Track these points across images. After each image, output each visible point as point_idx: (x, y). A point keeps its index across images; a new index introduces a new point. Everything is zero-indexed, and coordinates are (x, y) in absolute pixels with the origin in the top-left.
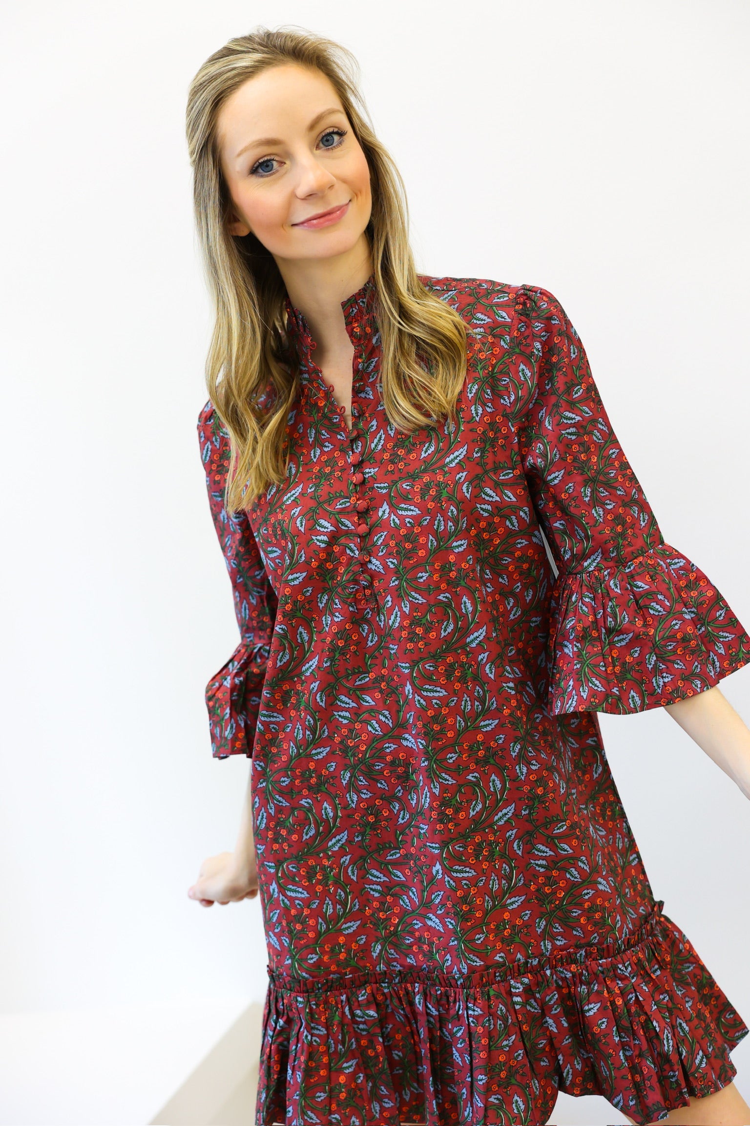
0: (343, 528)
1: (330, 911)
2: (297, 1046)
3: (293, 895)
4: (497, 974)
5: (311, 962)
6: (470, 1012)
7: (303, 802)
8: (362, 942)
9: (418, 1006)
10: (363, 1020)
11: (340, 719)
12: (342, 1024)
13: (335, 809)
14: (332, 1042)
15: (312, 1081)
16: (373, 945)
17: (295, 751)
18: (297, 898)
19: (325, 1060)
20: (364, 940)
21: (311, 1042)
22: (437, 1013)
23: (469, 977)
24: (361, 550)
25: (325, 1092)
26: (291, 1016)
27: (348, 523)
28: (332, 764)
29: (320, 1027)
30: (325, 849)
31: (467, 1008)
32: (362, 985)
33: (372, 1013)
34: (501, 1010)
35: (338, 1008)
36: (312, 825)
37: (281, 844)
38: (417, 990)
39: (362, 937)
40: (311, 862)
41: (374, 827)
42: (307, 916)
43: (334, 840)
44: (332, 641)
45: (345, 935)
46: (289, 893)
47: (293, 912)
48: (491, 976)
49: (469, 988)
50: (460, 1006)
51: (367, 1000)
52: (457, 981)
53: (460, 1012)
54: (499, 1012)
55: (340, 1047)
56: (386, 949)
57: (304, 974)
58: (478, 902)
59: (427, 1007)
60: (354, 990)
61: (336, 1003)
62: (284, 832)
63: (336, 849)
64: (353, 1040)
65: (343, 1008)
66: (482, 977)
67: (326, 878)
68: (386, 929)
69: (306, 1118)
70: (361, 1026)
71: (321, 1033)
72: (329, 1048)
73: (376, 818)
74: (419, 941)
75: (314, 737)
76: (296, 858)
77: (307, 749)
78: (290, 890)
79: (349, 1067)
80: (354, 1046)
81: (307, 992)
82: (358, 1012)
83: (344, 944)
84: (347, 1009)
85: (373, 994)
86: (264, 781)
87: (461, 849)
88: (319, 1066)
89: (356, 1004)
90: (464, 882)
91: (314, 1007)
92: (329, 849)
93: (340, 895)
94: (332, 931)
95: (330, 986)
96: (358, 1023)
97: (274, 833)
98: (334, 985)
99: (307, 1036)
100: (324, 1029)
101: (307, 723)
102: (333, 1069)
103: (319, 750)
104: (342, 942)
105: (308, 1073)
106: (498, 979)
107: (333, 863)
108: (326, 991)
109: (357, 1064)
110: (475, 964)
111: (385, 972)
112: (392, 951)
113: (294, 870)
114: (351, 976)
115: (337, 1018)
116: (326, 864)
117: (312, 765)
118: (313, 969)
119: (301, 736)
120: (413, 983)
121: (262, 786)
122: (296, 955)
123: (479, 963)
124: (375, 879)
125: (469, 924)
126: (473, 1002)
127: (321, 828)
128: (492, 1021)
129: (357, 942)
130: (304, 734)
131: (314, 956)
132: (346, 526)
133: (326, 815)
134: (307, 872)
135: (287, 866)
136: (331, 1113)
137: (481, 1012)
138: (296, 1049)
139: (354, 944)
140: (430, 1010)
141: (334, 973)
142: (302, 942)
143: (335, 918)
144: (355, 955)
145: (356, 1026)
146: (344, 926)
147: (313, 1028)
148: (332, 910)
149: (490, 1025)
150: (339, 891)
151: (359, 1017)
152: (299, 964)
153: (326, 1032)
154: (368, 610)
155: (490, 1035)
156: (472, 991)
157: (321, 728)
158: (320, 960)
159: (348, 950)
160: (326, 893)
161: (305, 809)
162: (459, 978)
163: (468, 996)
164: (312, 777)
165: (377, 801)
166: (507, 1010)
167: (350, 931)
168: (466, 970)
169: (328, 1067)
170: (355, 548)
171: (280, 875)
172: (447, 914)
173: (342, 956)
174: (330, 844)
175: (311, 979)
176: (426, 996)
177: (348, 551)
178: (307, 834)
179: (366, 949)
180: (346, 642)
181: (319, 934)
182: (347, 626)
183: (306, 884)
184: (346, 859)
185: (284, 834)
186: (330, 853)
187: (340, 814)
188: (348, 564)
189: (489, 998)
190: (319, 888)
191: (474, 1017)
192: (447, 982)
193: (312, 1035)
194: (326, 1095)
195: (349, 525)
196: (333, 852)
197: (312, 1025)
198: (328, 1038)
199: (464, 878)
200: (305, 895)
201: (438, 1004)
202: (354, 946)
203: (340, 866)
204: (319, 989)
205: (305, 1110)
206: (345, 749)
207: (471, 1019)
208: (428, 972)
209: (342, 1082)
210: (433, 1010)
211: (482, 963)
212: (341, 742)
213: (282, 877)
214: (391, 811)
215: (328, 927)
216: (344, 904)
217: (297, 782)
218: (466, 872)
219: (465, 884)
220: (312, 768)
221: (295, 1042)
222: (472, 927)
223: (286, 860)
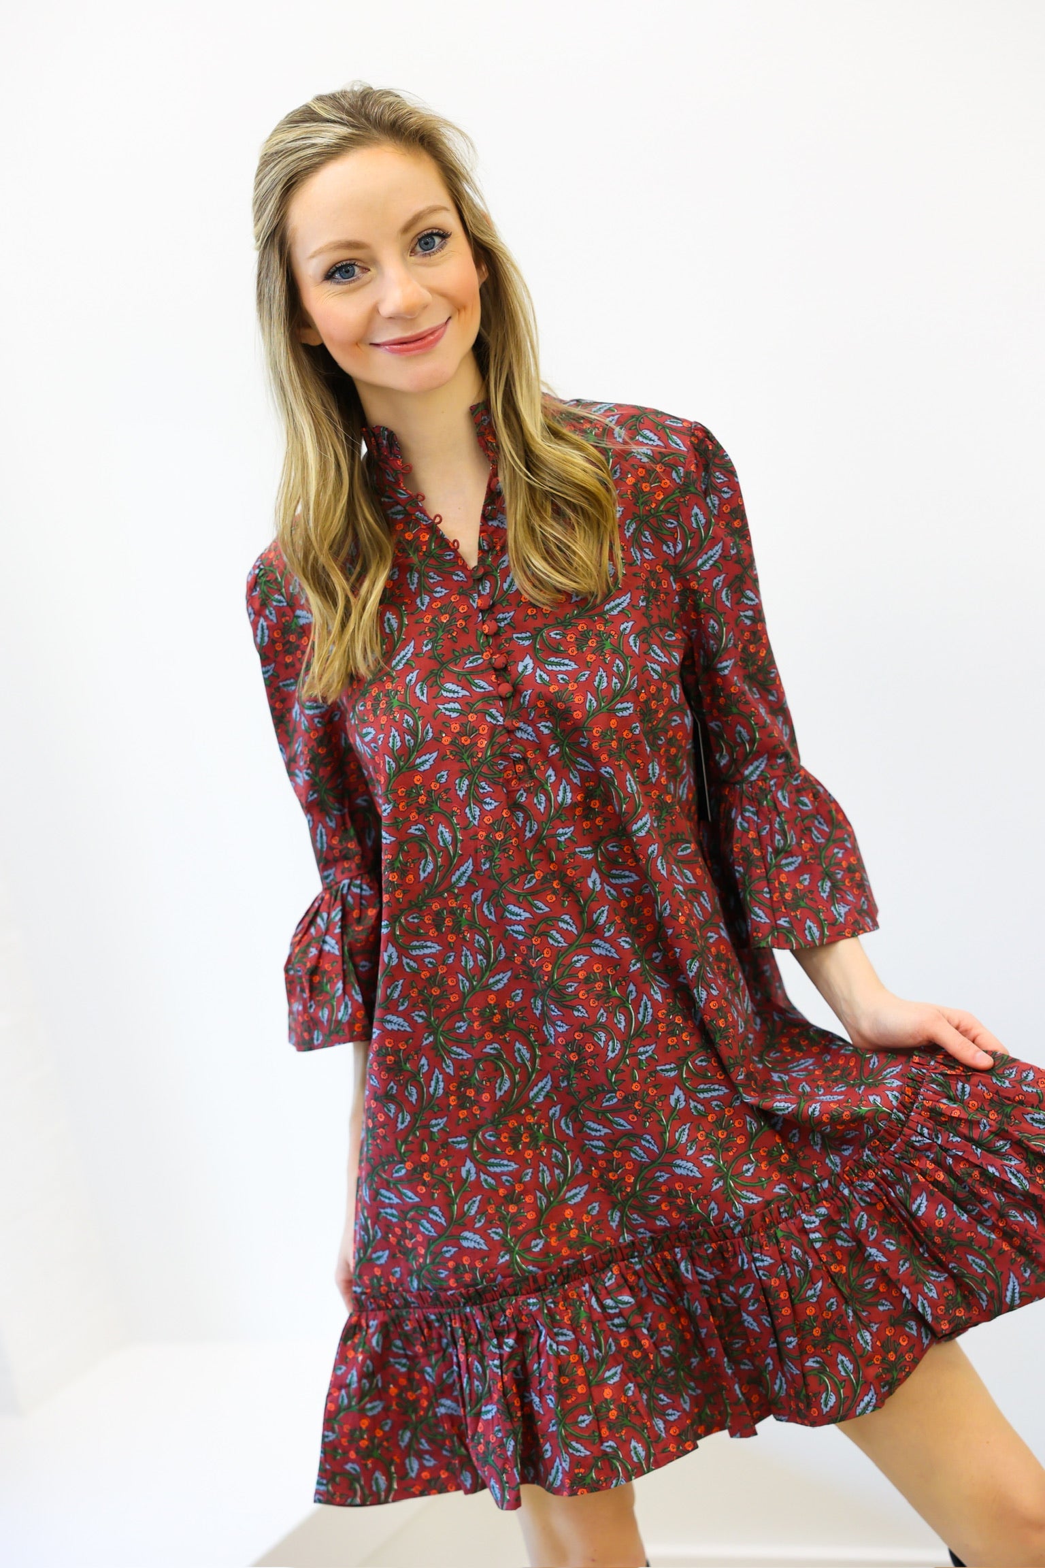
0: (478, 690)
1: (548, 1179)
2: (539, 1363)
3: (498, 1170)
4: (782, 1210)
5: (537, 1249)
6: (758, 1264)
7: (488, 1050)
8: (595, 1212)
9: (686, 1275)
10: (617, 1311)
11: (515, 935)
12: (591, 1321)
13: (531, 1049)
14: (584, 1347)
15: (569, 1402)
16: (609, 1213)
17: (467, 984)
18: (503, 1174)
19: (580, 1372)
20: (597, 1208)
21: (558, 1353)
22: (712, 1277)
23: (748, 1221)
24: (504, 715)
25: (589, 1414)
26: (522, 1327)
27: (483, 685)
28: (518, 991)
29: (565, 1331)
30: (526, 1103)
31: (754, 1260)
32: (606, 1267)
33: (626, 1298)
34: (796, 1254)
35: (582, 1302)
36: (506, 1076)
37: (470, 1109)
38: (679, 1256)
39: (594, 1204)
40: (512, 1124)
42: (521, 1193)
43: (536, 1089)
44: (488, 836)
45: (571, 1207)
46: (492, 1169)
47: (502, 1192)
48: (775, 1214)
49: (752, 1234)
50: (743, 1260)
51: (617, 1284)
52: (733, 1229)
53: (746, 1267)
54: (794, 1257)
55: (596, 1351)
56: (627, 1216)
57: (531, 1268)
58: (736, 1124)
59: (698, 1274)
60: (597, 1275)
61: (578, 1295)
62: (471, 1093)
63: (541, 1099)
64: (610, 1340)
65: (588, 1300)
66: (763, 1216)
67: (534, 1138)
68: (621, 1192)
69: (571, 1451)
70: (617, 1321)
71: (569, 1338)
72: (581, 1357)
74: (669, 1196)
75: (488, 962)
76: (492, 1123)
77: (482, 979)
78: (493, 1165)
79: (613, 1375)
80: (613, 1348)
81: (539, 1290)
82: (609, 1302)
83: (572, 1218)
84: (593, 1300)
85: (622, 1275)
86: (429, 1035)
87: (704, 1064)
88: (574, 1382)
89: (604, 1292)
90: (714, 1103)
91: (552, 1306)
92: (532, 1101)
93: (556, 1157)
94: (555, 1204)
95: (567, 1276)
96: (612, 1317)
97: (458, 1098)
98: (571, 1273)
99: (551, 1346)
100: (570, 1333)
101: (476, 945)
102: (594, 1383)
103: (498, 977)
104: (569, 1217)
105: (562, 1393)
106: (784, 1215)
107: (540, 1118)
108: (563, 1284)
109: (622, 1370)
110: (751, 1201)
111: (633, 1242)
112: (635, 1216)
113: (492, 1139)
114: (590, 1257)
115: (583, 1314)
116: (532, 1121)
117: (492, 999)
118: (540, 1259)
119: (472, 963)
120: (671, 1249)
121: (428, 1042)
122: (515, 1245)
123: (756, 1199)
125: (731, 1154)
126: (759, 1250)
127: (517, 1076)
128: (788, 1269)
129: (588, 1213)
130: (475, 960)
131: (538, 1241)
132: (482, 688)
133: (521, 1057)
134: (510, 1137)
135: (483, 1136)
136: (602, 1441)
137: (772, 1261)
138: (538, 1368)
139: (585, 1216)
140: (703, 1275)
141: (567, 1258)
142: (520, 1228)
143: (556, 1187)
144: (589, 1230)
145: (609, 1323)
146: (569, 1195)
147: (557, 1334)
148: (549, 1178)
149: (786, 1273)
150: (554, 1151)
151: (612, 1308)
152: (521, 1257)
153: (573, 1337)
154: (522, 792)
155: (789, 1286)
156: (755, 1237)
157: (496, 948)
158: (547, 1244)
159: (580, 1225)
160: (538, 1158)
161: (492, 1058)
162: (736, 1225)
163: (751, 1244)
164: (495, 1014)
166: (805, 1252)
167: (577, 1199)
168: (742, 1213)
169: (586, 1381)
170: (498, 714)
171: (475, 1149)
172: (701, 1151)
173: (573, 1234)
174: (532, 1094)
175: (540, 1272)
176: (693, 1260)
177: (489, 719)
178: (500, 1090)
179: (601, 1219)
180: (505, 834)
181: (540, 1213)
182: (504, 814)
183: (512, 1153)
184: (555, 1111)
185: (472, 1095)
186: (534, 1107)
187: (538, 1053)
188: (491, 736)
189: (778, 1242)
190: (529, 1154)
191: (764, 1268)
192: (719, 1234)
193: (558, 1343)
194: (591, 1417)
195: (486, 686)
196: (537, 1104)
197: (555, 1330)
198: (578, 1345)
199: (714, 1099)
200: (513, 1166)
201: (711, 1264)
202: (586, 1219)
203: (549, 1120)
204: (553, 1284)
205: (567, 1441)
206: (530, 971)
207: (761, 1272)
208: (689, 1229)
209: (608, 1397)
210: (707, 1274)
211: (760, 1199)
212: (523, 963)
213: (479, 1150)
215: (548, 1199)
216: (563, 1166)
217: (476, 1025)
218: (715, 1090)
219: (717, 1105)
220: (492, 1002)
221: (536, 1358)
222: (736, 1157)
223: (479, 1127)
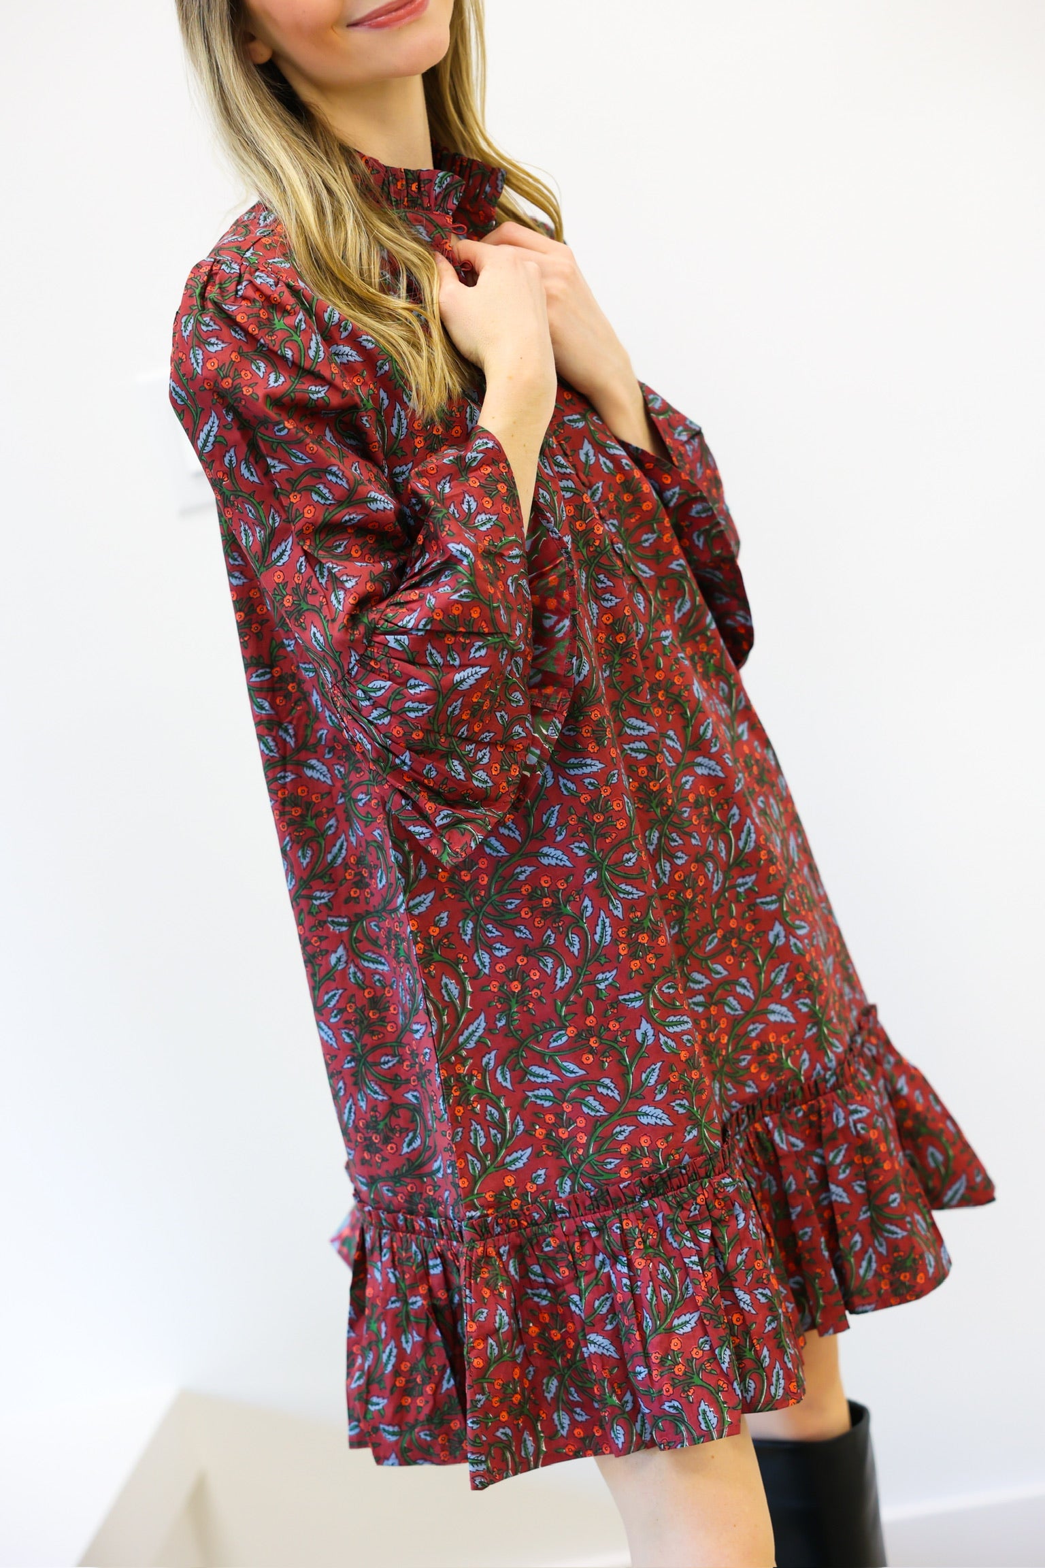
41: (522, 1000)
73: (522, 984)
124: (539, 1080)
165: (519, 958)
214: (543, 972)
